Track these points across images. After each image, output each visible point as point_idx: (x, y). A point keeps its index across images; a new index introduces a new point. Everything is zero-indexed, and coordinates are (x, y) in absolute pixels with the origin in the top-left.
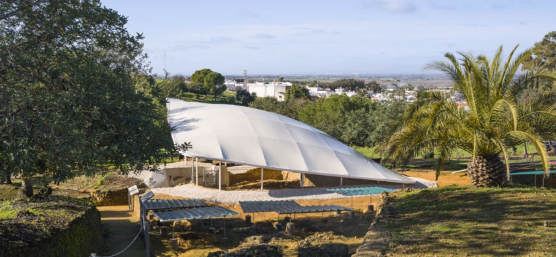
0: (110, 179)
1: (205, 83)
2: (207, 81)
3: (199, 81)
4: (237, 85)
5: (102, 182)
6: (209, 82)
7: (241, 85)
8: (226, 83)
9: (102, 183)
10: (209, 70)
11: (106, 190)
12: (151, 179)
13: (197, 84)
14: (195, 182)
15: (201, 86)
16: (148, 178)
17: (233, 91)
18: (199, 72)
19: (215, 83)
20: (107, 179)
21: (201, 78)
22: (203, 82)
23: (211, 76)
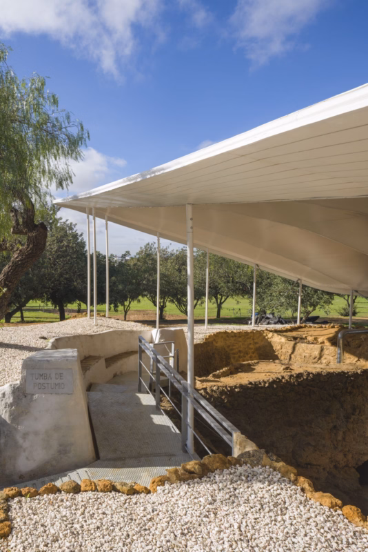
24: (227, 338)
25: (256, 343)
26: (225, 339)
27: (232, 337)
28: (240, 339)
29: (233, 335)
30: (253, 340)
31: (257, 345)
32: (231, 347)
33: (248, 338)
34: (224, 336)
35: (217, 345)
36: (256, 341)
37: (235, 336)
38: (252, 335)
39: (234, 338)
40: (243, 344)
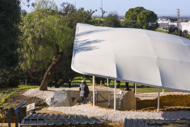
0: (14, 98)
1: (138, 20)
2: (140, 19)
3: (132, 18)
4: (170, 23)
5: (6, 99)
6: (141, 19)
7: (175, 24)
8: (160, 22)
9: (6, 101)
10: (142, 8)
11: (9, 107)
12: (52, 99)
13: (130, 21)
14: (92, 102)
15: (134, 23)
16: (50, 98)
17: (166, 29)
18: (132, 10)
19: (148, 21)
20: (11, 97)
21: (134, 16)
22: (136, 19)
23: (144, 13)
24: (171, 99)
25: (187, 101)
26: (169, 99)
27: (174, 98)
28: (179, 99)
29: (175, 97)
30: (186, 99)
31: (188, 103)
32: (173, 103)
33: (183, 99)
34: (170, 97)
35: (165, 102)
36: (187, 100)
37: (176, 98)
38: (185, 97)
39: (175, 99)
40: (180, 102)
